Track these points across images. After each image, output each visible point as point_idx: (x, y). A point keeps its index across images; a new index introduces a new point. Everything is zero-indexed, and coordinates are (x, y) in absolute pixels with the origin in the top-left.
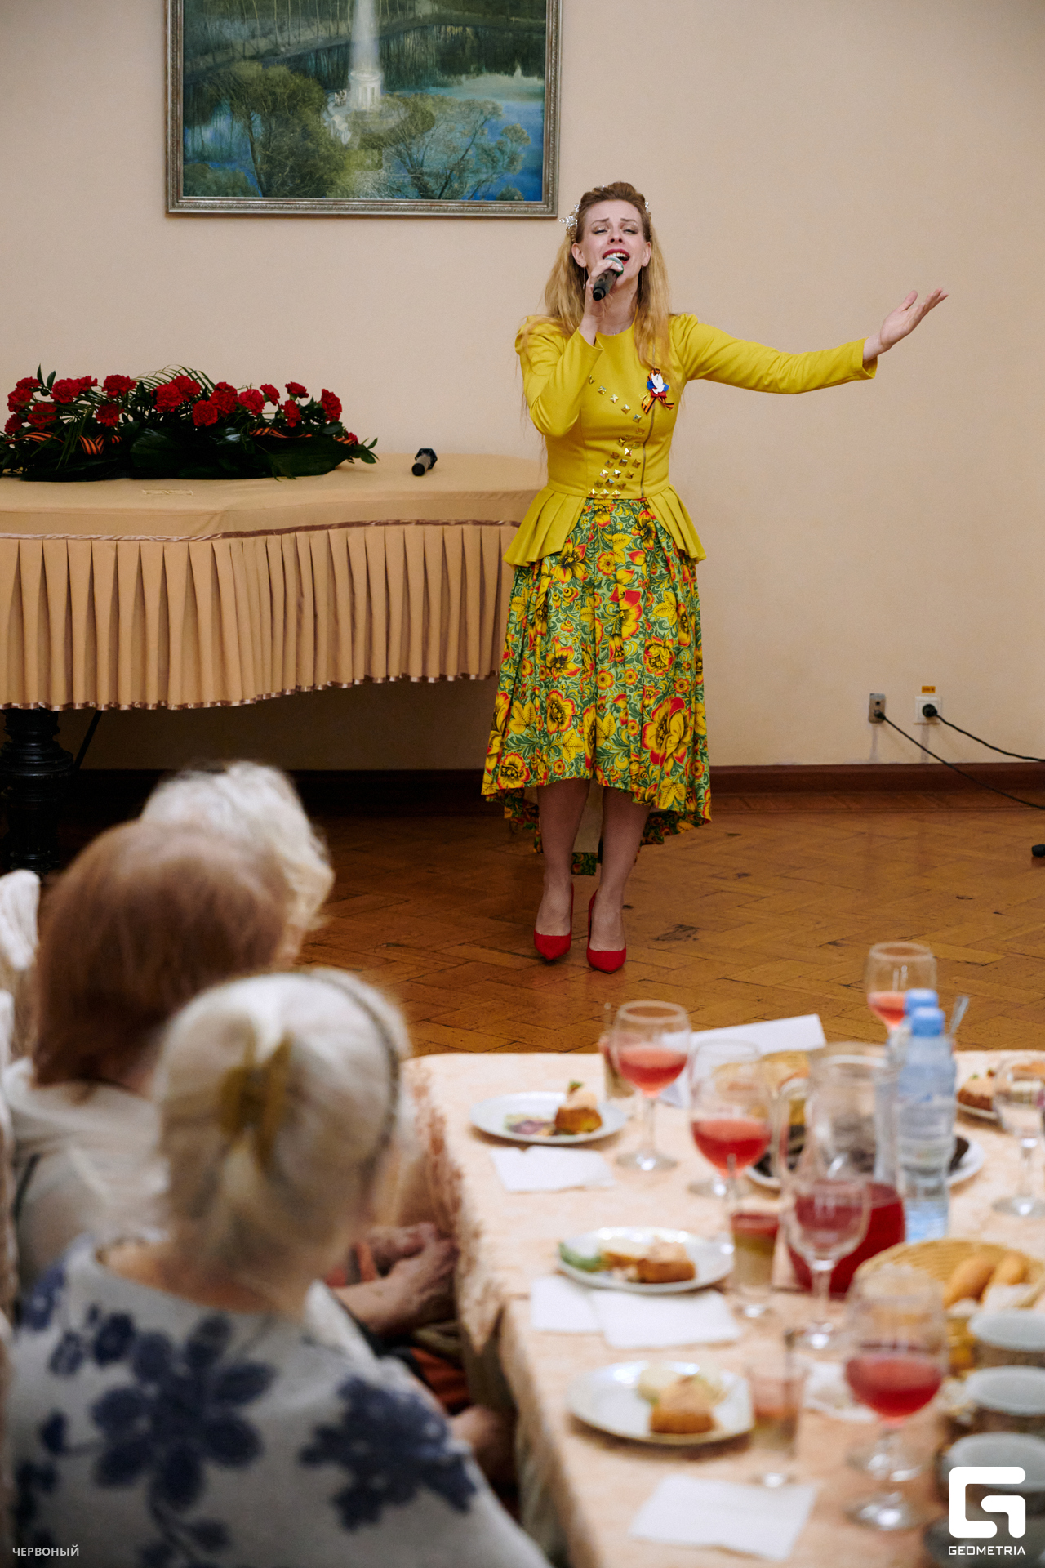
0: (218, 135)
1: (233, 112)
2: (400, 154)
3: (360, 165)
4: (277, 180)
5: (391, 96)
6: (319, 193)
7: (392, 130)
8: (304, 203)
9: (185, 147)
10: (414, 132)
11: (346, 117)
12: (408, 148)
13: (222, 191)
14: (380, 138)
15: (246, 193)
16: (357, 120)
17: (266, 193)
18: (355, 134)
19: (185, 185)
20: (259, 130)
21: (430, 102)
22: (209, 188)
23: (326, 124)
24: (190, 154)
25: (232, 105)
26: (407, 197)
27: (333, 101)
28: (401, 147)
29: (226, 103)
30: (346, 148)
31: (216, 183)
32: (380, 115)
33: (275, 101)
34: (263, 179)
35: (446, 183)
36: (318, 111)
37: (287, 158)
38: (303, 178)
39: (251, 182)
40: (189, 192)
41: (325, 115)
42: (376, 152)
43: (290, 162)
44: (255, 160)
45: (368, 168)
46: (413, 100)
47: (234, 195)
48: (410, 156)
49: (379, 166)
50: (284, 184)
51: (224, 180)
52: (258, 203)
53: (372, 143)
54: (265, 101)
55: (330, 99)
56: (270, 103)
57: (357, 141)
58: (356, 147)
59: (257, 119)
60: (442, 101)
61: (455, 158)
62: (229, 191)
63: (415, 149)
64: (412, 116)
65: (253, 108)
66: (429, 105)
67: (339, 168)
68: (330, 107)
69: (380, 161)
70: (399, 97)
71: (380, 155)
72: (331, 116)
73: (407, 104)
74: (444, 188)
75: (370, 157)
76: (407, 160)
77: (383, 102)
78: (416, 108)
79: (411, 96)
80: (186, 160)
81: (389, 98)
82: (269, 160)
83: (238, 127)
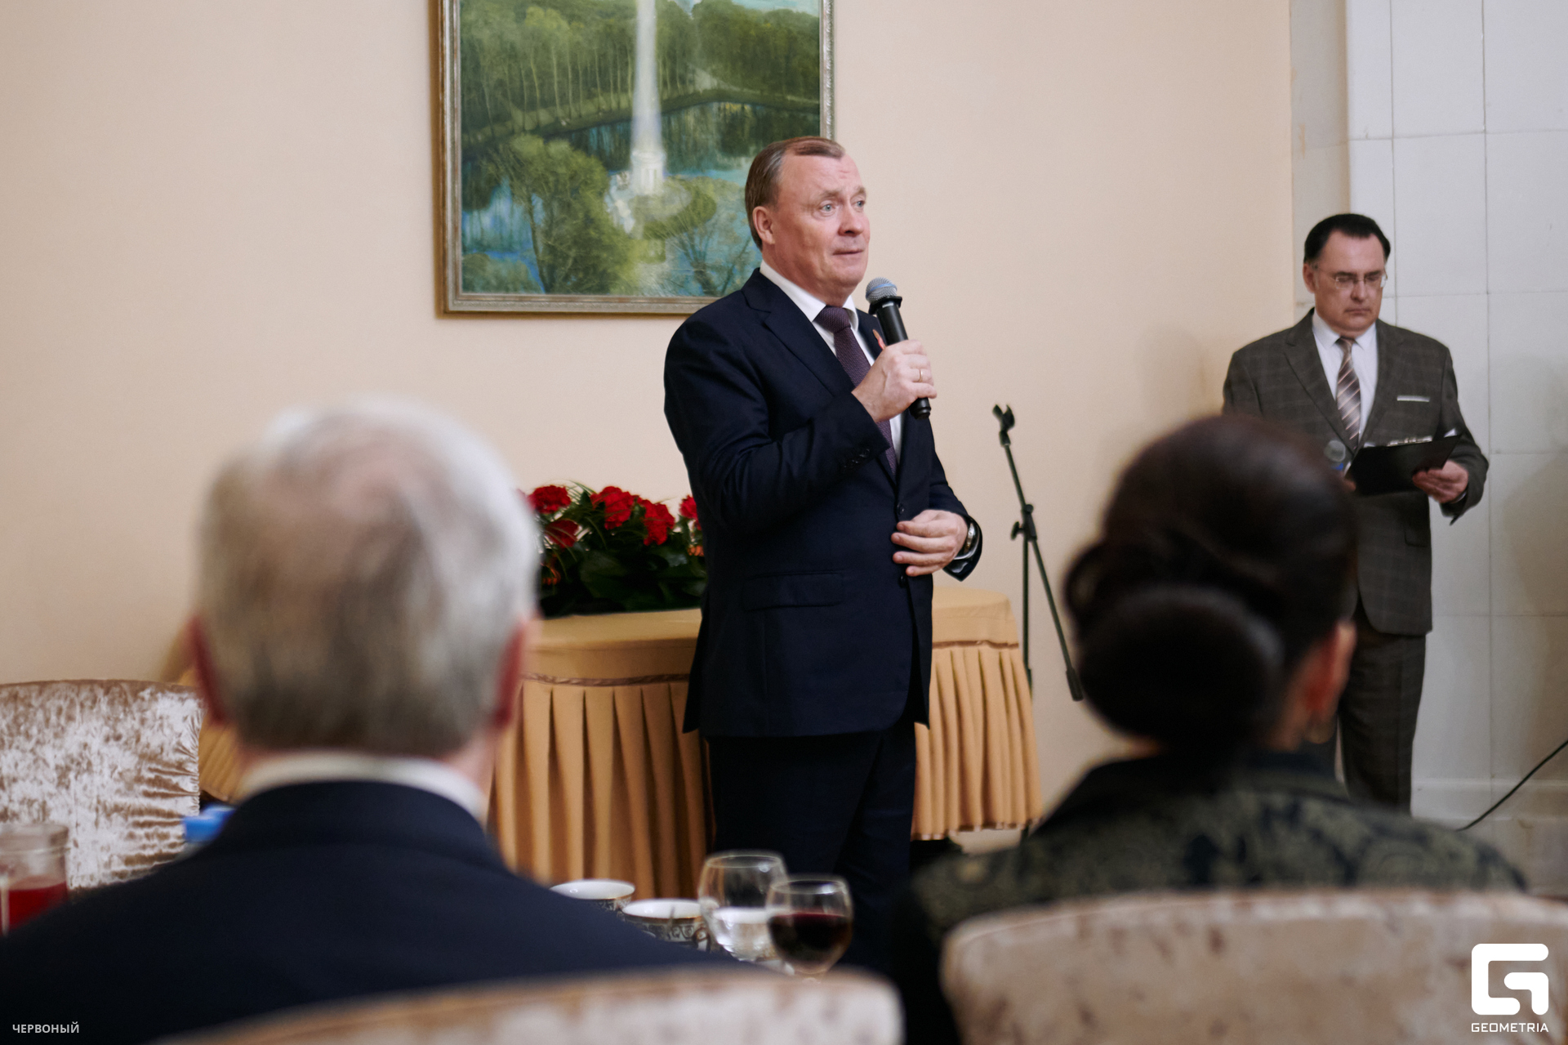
0: (498, 221)
1: (513, 194)
2: (683, 245)
3: (644, 258)
4: (561, 272)
5: (673, 178)
6: (603, 290)
7: (675, 218)
8: (588, 302)
9: (463, 235)
10: (696, 218)
11: (630, 201)
12: (691, 239)
13: (502, 286)
14: (663, 227)
15: (528, 287)
16: (640, 204)
17: (549, 288)
18: (638, 221)
19: (464, 280)
20: (540, 215)
21: (711, 187)
22: (488, 283)
23: (609, 211)
24: (468, 242)
25: (511, 186)
26: (690, 294)
27: (616, 184)
28: (684, 236)
29: (505, 182)
30: (629, 237)
31: (497, 277)
32: (664, 201)
33: (557, 181)
34: (545, 270)
35: (728, 279)
36: (601, 194)
37: (569, 248)
38: (586, 271)
39: (533, 276)
40: (468, 286)
41: (607, 199)
42: (659, 242)
43: (573, 253)
44: (536, 250)
45: (650, 261)
46: (694, 185)
47: (516, 290)
48: (693, 247)
49: (662, 258)
50: (567, 278)
51: (504, 273)
52: (541, 300)
53: (655, 231)
54: (547, 183)
55: (612, 182)
56: (551, 185)
57: (641, 229)
58: (639, 236)
59: (538, 203)
60: (724, 185)
61: (737, 249)
62: (510, 286)
63: (697, 240)
64: (694, 203)
65: (534, 191)
66: (710, 191)
67: (623, 260)
68: (613, 190)
69: (663, 252)
70: (682, 180)
71: (664, 245)
72: (613, 201)
73: (688, 189)
74: (726, 283)
75: (653, 247)
76: (690, 251)
77: (666, 185)
78: (698, 194)
79: (694, 180)
80: (465, 250)
81: (671, 182)
82: (551, 249)
83: (519, 210)
